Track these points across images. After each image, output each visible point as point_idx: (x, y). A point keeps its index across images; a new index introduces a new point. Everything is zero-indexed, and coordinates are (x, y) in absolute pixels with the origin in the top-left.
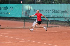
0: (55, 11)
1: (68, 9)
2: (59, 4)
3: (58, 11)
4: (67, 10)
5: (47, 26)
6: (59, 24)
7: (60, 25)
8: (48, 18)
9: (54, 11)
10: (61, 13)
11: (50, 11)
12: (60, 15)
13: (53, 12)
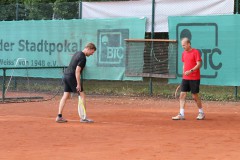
0: (27, 43)
1: (73, 38)
2: (43, 21)
3: (41, 44)
4: (70, 41)
5: (4, 99)
6: (43, 91)
7: (48, 92)
8: (4, 69)
9: (25, 45)
10: (51, 51)
11: (12, 44)
12: (45, 57)
13: (21, 50)
